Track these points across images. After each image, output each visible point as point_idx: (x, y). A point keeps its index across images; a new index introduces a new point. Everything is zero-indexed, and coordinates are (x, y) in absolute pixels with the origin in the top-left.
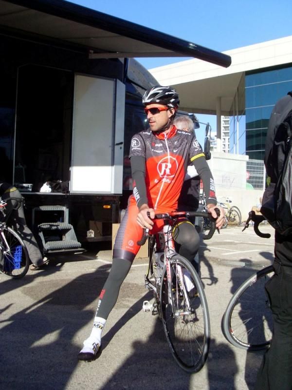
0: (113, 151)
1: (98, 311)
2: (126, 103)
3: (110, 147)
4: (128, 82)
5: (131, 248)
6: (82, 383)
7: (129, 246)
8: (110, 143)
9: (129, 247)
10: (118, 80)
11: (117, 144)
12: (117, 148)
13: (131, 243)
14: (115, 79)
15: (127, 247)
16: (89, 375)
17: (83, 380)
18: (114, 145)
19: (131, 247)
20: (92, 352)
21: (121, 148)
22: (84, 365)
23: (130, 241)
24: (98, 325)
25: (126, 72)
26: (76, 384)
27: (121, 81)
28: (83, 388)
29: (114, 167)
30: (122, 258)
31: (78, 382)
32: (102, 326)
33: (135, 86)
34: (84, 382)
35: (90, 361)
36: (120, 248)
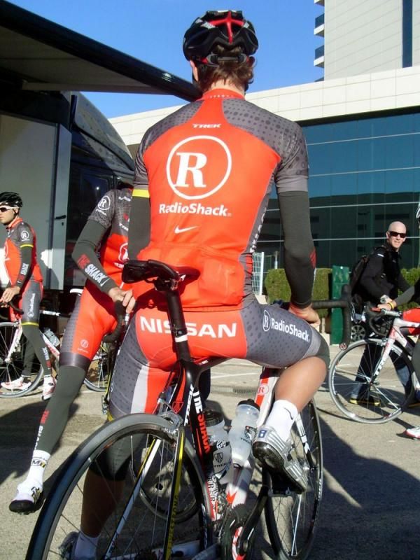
0: (52, 227)
1: (38, 442)
2: (72, 161)
3: (47, 221)
4: (76, 130)
5: (84, 351)
6: (17, 541)
7: (82, 348)
8: (47, 216)
9: (81, 350)
10: (61, 126)
11: (58, 218)
12: (57, 223)
13: (85, 343)
14: (57, 125)
15: (79, 349)
16: (26, 531)
17: (19, 537)
18: (52, 219)
19: (84, 349)
20: (32, 499)
21: (63, 224)
22: (18, 519)
23: (83, 340)
24: (38, 462)
25: (73, 116)
26: (9, 544)
27: (66, 127)
28: (20, 548)
29: (51, 252)
30: (73, 364)
31: (12, 541)
32: (45, 462)
33: (86, 137)
34: (21, 540)
35: (28, 514)
36: (69, 351)
